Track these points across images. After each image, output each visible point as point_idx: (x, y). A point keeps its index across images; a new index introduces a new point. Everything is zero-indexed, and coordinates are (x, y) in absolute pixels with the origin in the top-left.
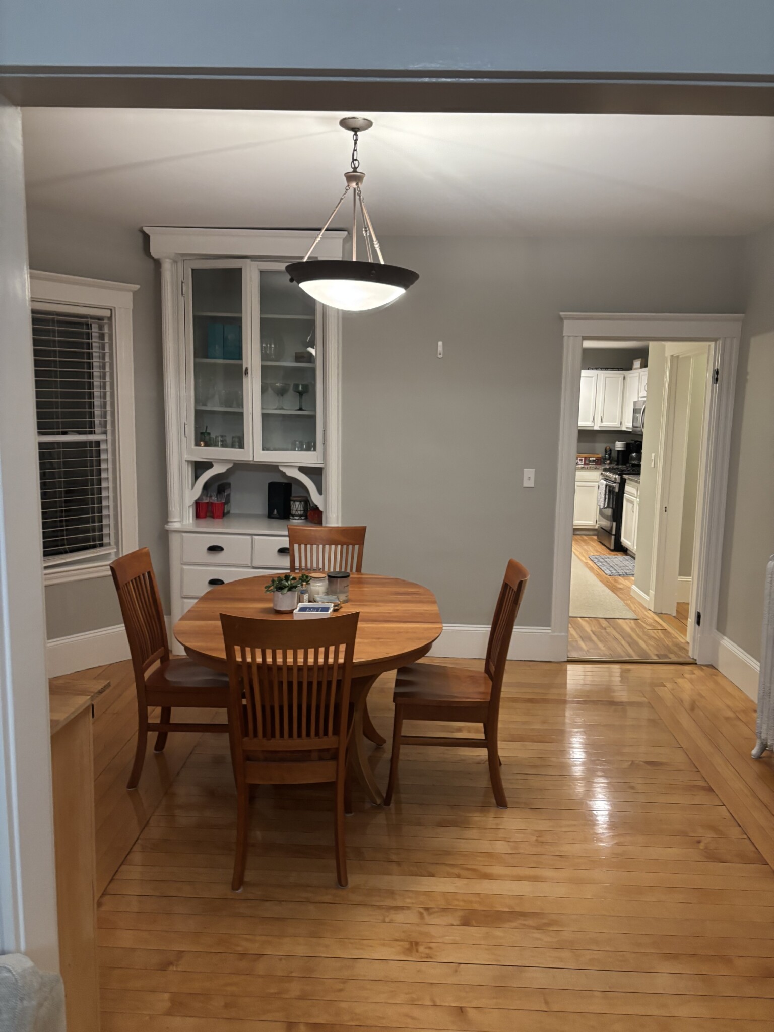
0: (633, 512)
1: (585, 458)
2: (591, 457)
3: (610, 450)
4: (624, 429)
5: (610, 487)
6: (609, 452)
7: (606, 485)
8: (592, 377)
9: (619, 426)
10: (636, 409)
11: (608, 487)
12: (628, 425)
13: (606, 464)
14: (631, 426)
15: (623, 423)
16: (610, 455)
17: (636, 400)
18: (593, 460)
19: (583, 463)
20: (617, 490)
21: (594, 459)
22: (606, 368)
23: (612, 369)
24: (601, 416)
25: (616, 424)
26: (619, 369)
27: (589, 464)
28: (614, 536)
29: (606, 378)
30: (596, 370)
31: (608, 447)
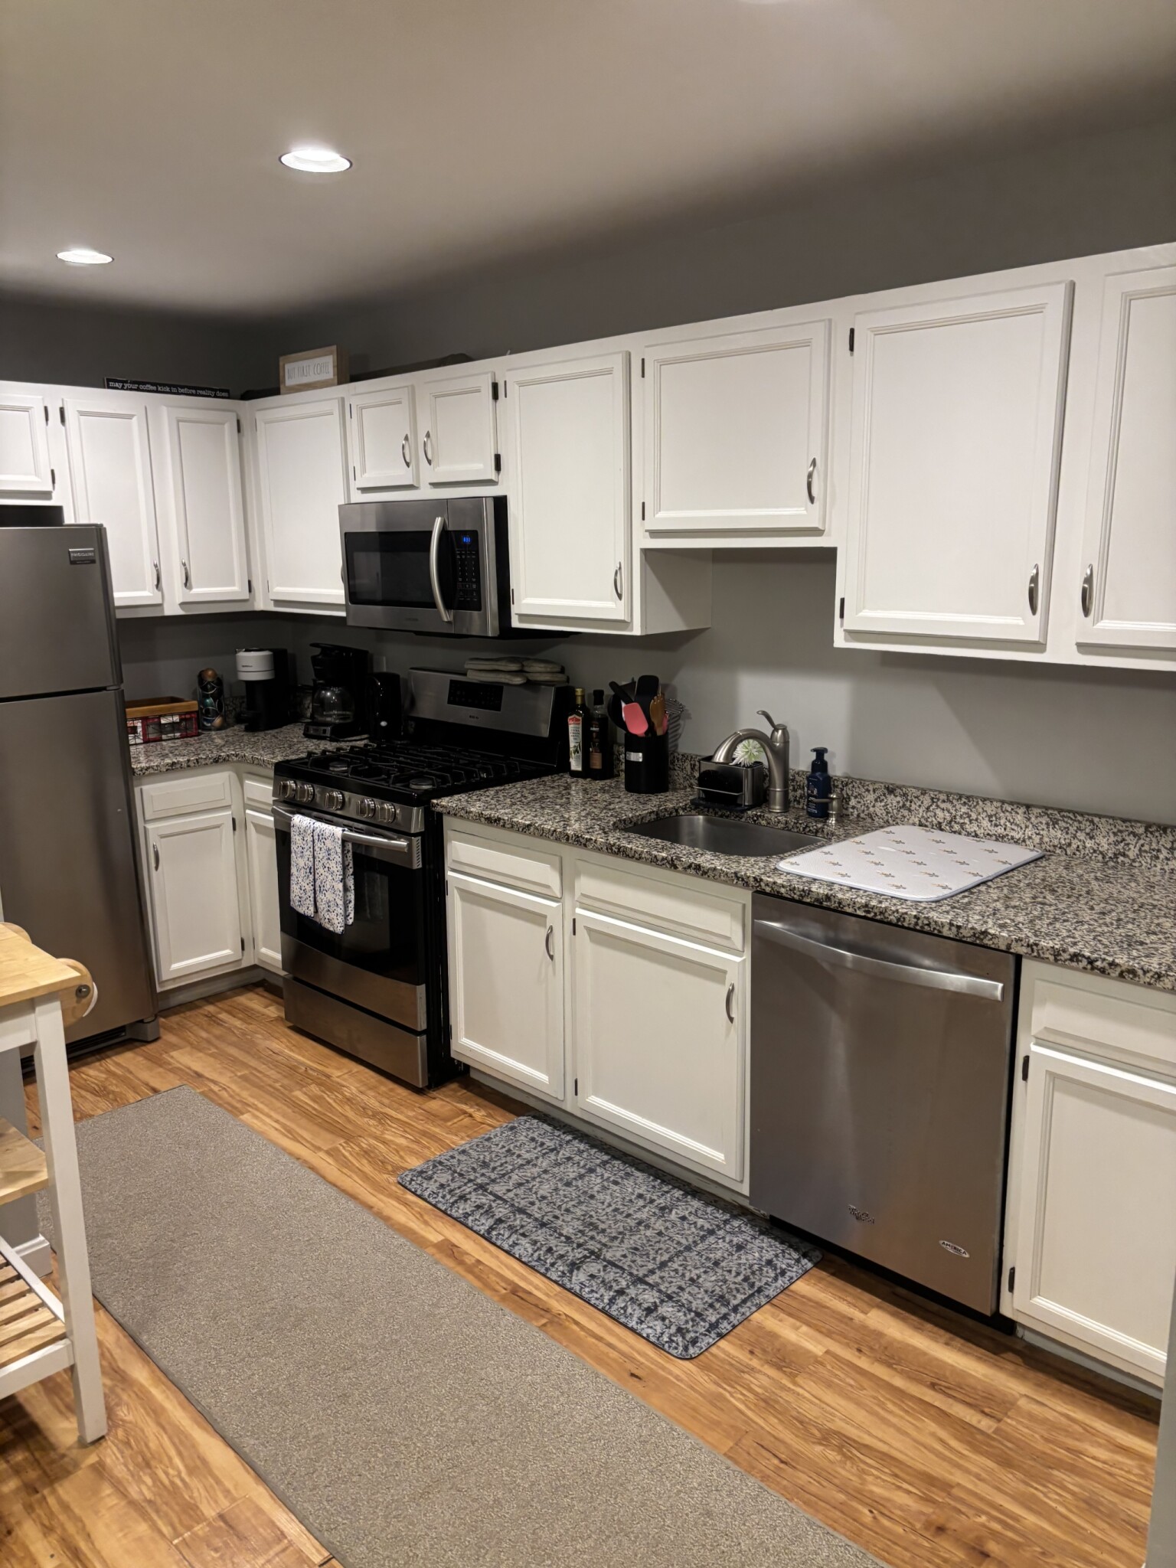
0: (552, 957)
1: (145, 720)
3: (219, 682)
4: (260, 605)
5: (357, 844)
6: (217, 688)
7: (345, 840)
8: (127, 417)
9: (245, 596)
10: (355, 534)
11: (349, 846)
12: (280, 593)
14: (335, 601)
15: (255, 584)
16: (219, 697)
17: (351, 501)
18: (173, 724)
19: (140, 740)
21: (176, 719)
22: (175, 386)
23: (194, 391)
24: (184, 565)
25: (236, 588)
26: (215, 390)
27: (161, 740)
28: (424, 1037)
29: (179, 421)
30: (138, 390)
31: (210, 673)
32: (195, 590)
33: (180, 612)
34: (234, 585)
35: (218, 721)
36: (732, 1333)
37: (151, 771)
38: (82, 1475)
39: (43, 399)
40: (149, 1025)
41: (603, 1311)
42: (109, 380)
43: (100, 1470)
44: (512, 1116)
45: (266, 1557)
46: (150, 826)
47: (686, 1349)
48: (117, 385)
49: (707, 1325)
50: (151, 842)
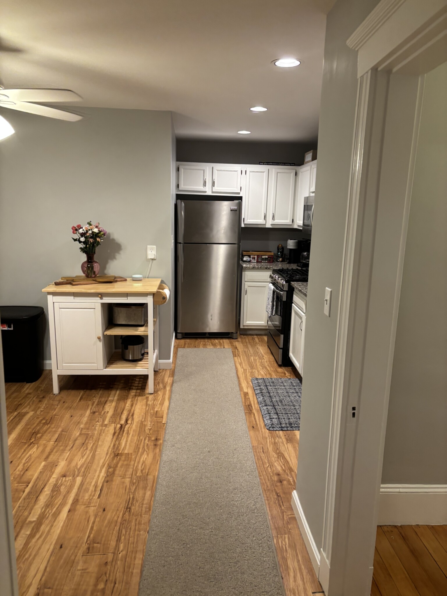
0: (301, 330)
1: (258, 256)
2: (264, 255)
4: (296, 227)
5: (277, 293)
6: (282, 249)
7: (274, 291)
8: (264, 172)
9: (291, 223)
10: (308, 205)
11: (275, 293)
12: (299, 223)
13: (278, 262)
14: (302, 225)
15: (295, 220)
16: (282, 252)
17: (307, 196)
18: (266, 258)
19: (255, 261)
20: (284, 299)
21: (267, 257)
22: (278, 163)
23: (284, 164)
24: (273, 213)
25: (288, 221)
26: (291, 164)
27: (261, 262)
28: (282, 350)
29: (277, 173)
30: (268, 165)
31: (280, 245)
32: (275, 221)
33: (271, 227)
34: (287, 220)
35: (281, 259)
36: (286, 431)
37: (247, 268)
38: (144, 397)
39: (241, 168)
40: (234, 334)
41: (262, 415)
42: (260, 162)
43: (147, 398)
44: (295, 377)
45: (157, 419)
46: (246, 283)
47: (270, 428)
48: (262, 164)
49: (280, 426)
50: (245, 288)
